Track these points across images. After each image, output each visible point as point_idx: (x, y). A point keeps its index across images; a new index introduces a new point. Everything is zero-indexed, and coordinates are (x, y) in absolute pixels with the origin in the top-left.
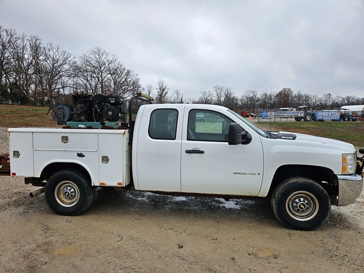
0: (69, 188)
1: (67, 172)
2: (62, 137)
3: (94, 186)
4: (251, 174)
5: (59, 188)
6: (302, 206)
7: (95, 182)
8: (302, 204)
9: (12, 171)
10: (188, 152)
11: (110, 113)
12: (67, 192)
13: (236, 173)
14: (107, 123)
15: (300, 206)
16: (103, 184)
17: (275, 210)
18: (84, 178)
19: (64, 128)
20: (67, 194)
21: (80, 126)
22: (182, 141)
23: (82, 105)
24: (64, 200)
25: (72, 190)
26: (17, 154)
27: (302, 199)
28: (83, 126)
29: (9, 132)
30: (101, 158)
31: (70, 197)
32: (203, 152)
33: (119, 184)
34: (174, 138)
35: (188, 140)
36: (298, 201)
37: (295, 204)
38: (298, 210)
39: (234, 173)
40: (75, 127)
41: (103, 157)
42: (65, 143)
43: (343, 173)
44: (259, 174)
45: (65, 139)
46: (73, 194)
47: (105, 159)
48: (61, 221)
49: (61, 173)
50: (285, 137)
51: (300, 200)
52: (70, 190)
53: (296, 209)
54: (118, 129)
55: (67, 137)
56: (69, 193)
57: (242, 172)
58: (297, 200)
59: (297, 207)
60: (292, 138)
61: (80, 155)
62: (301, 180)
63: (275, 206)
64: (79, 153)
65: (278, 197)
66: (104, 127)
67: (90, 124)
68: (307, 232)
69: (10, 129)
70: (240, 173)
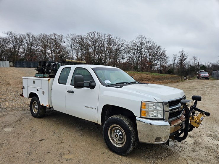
1: (35, 97)
4: (93, 108)
7: (41, 103)
10: (68, 91)
13: (86, 107)
14: (45, 75)
18: (38, 101)
19: (35, 77)
21: (38, 76)
24: (35, 110)
26: (24, 88)
33: (47, 105)
34: (66, 83)
42: (34, 84)
43: (142, 116)
44: (96, 109)
45: (34, 82)
47: (43, 93)
50: (116, 86)
57: (88, 106)
58: (116, 131)
60: (119, 87)
64: (37, 89)
67: (41, 75)
69: (23, 77)
70: (87, 107)
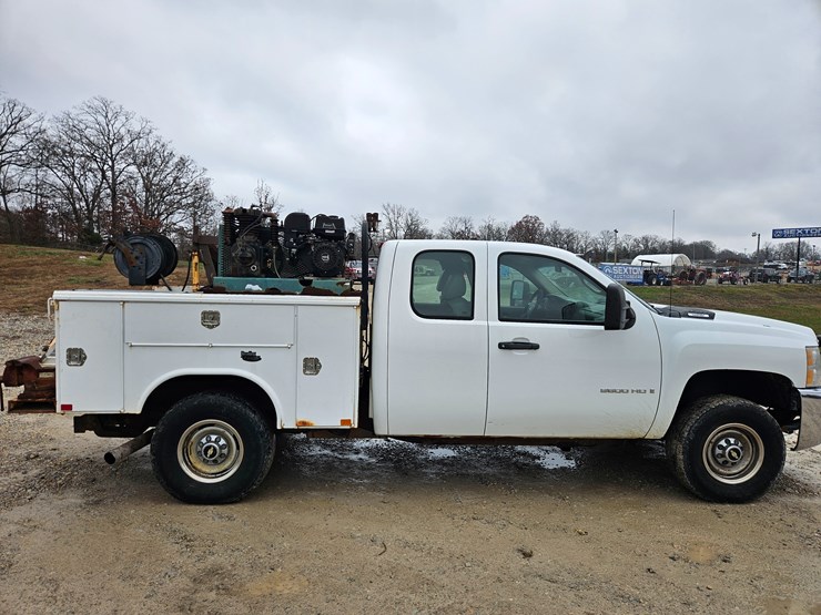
0: (213, 438)
1: (212, 398)
2: (204, 313)
3: (283, 430)
4: (637, 391)
5: (188, 439)
6: (734, 454)
7: (285, 420)
8: (734, 450)
9: (61, 400)
10: (504, 346)
11: (326, 258)
12: (209, 447)
13: (605, 391)
14: (317, 282)
15: (730, 453)
16: (304, 423)
17: (682, 465)
18: (254, 412)
19: (206, 291)
20: (210, 452)
21: (249, 286)
22: (486, 323)
23: (251, 238)
24: (199, 466)
25: (222, 442)
26: (77, 356)
27: (732, 441)
28: (256, 288)
29: (57, 301)
30: (301, 364)
31: (217, 458)
32: (536, 347)
33: (343, 422)
34: (469, 315)
35: (501, 320)
36: (725, 445)
37: (718, 451)
38: (726, 462)
39: (602, 391)
40: (235, 289)
41: (306, 360)
42: (212, 327)
43: (809, 385)
44: (652, 391)
45: (211, 319)
46: (225, 451)
47: (312, 366)
48: (204, 520)
49: (197, 400)
50: (694, 315)
51: (728, 442)
52: (216, 441)
53: (721, 460)
54: (342, 295)
55: (217, 313)
56: (215, 449)
57: (618, 388)
58: (723, 443)
59: (723, 456)
60: (706, 316)
61: (250, 357)
62: (733, 401)
63: (681, 457)
64: (246, 351)
65: (688, 438)
66: (309, 290)
67: (272, 282)
68: (744, 506)
69: (58, 294)
70: (614, 391)
